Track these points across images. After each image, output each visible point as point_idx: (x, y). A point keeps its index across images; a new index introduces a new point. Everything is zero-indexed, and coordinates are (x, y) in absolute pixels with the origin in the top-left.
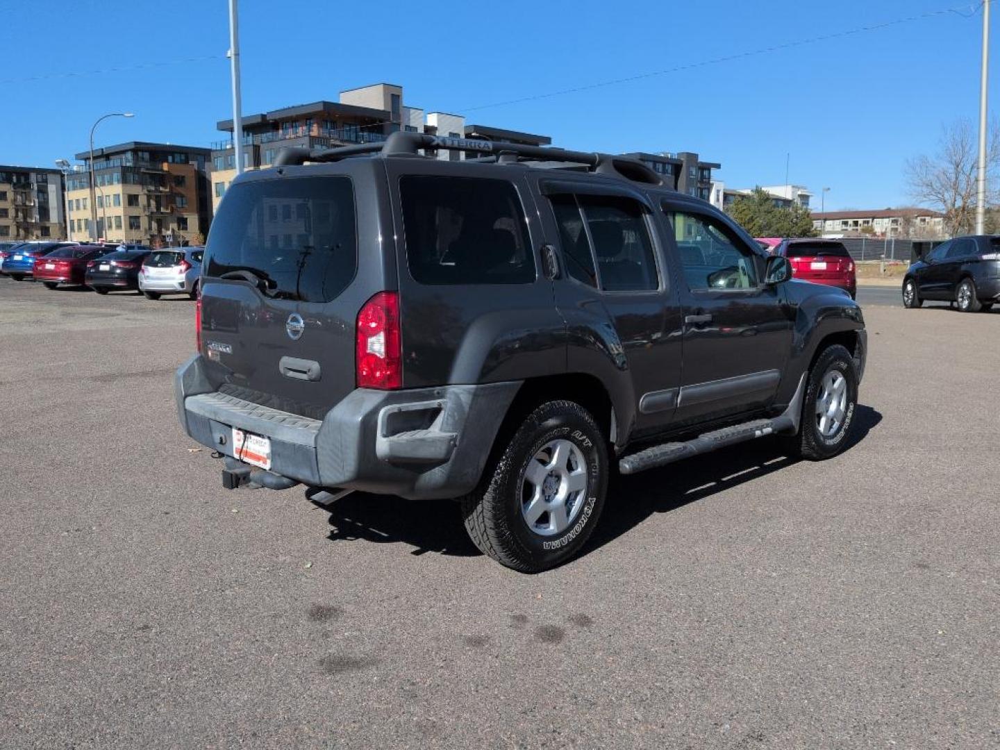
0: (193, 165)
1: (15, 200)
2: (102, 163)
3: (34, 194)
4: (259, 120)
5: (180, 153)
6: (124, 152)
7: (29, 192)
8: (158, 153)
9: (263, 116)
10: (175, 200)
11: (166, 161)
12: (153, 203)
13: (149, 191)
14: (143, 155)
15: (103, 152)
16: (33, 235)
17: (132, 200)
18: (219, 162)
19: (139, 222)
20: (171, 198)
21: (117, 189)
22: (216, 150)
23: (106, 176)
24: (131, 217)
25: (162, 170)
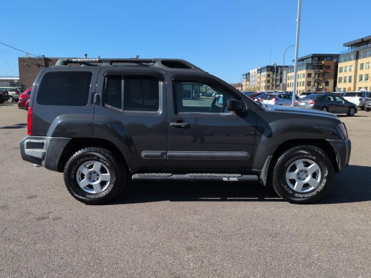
0: (334, 61)
1: (273, 77)
2: (301, 62)
3: (279, 75)
4: (360, 41)
5: (330, 57)
6: (309, 58)
7: (277, 74)
8: (320, 57)
9: (362, 39)
10: (325, 74)
11: (324, 60)
12: (317, 76)
13: (316, 72)
14: (315, 58)
15: (301, 59)
16: (277, 89)
17: (309, 75)
18: (342, 59)
19: (311, 84)
20: (324, 74)
21: (304, 72)
22: (341, 55)
23: (301, 67)
24: (308, 82)
25: (322, 64)
